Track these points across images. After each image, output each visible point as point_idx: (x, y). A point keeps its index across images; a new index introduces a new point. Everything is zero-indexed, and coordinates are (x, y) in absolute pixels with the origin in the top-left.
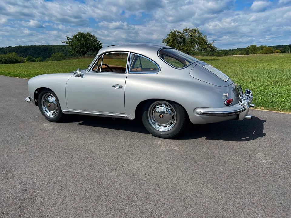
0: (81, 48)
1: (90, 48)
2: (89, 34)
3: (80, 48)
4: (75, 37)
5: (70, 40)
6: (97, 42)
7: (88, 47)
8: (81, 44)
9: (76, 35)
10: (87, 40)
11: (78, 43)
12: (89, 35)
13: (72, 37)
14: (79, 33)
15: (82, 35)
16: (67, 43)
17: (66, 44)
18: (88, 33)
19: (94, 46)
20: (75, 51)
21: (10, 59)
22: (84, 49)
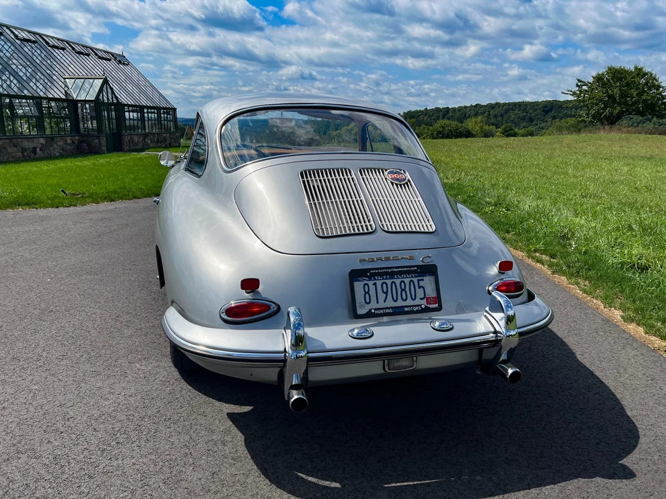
0: (606, 107)
1: (632, 105)
2: (641, 69)
3: (603, 106)
4: (599, 78)
5: (585, 88)
6: (658, 90)
7: (626, 103)
8: (609, 96)
9: (603, 74)
10: (628, 85)
11: (601, 94)
12: (640, 73)
13: (591, 80)
14: (610, 69)
15: (617, 75)
16: (574, 94)
17: (571, 98)
18: (636, 68)
19: (644, 101)
20: (588, 114)
21: (457, 129)
22: (615, 108)
